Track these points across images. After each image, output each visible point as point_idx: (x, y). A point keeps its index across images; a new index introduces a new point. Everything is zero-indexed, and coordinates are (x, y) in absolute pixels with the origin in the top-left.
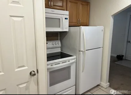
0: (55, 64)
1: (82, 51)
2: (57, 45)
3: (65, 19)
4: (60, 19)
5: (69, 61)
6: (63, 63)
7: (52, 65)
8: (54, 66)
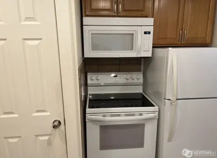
0: (112, 116)
1: (169, 100)
2: (135, 81)
3: (145, 33)
4: (133, 34)
5: (141, 115)
6: (126, 115)
7: (104, 116)
8: (108, 118)
